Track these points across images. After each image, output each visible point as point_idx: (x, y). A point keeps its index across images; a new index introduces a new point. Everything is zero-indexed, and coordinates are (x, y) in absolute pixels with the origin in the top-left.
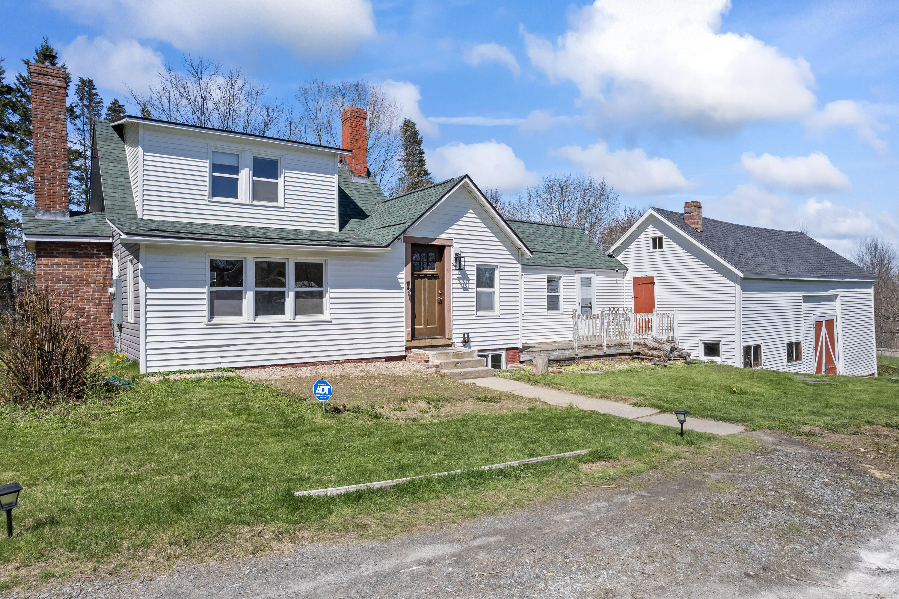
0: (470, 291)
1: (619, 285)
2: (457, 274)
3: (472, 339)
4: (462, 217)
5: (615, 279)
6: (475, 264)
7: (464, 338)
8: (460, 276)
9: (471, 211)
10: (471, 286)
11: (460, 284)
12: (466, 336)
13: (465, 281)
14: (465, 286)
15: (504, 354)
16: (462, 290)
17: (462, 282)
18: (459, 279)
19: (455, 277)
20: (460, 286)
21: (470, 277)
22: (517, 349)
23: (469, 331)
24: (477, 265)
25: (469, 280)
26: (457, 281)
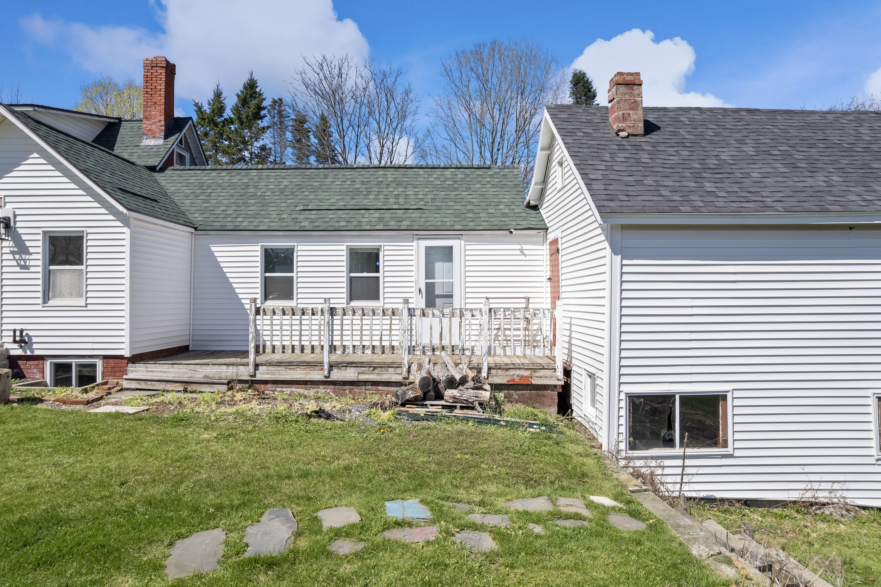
0: (32, 269)
1: (528, 258)
2: (10, 247)
3: (34, 340)
4: (19, 165)
5: (519, 247)
6: (40, 231)
7: (15, 336)
8: (16, 249)
9: (35, 155)
10: (32, 263)
11: (14, 259)
12: (18, 333)
13: (24, 256)
14: (22, 263)
15: (99, 364)
16: (18, 269)
17: (17, 257)
18: (13, 253)
19: (7, 250)
20: (14, 263)
21: (31, 250)
22: (121, 357)
23: (24, 327)
24: (45, 233)
25: (31, 254)
26: (11, 257)
